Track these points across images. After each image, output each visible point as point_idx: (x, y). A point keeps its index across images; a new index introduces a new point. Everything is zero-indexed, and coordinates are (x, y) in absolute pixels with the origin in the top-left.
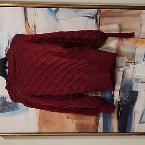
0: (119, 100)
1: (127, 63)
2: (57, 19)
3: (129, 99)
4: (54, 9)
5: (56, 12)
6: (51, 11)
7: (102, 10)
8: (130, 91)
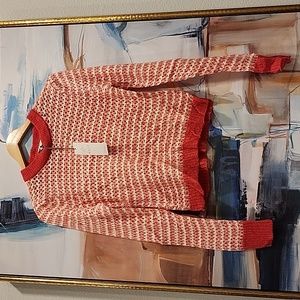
0: (258, 211)
1: (271, 125)
2: (123, 43)
3: (281, 209)
4: (117, 25)
5: (122, 28)
6: (113, 28)
7: (213, 20)
8: (283, 191)
